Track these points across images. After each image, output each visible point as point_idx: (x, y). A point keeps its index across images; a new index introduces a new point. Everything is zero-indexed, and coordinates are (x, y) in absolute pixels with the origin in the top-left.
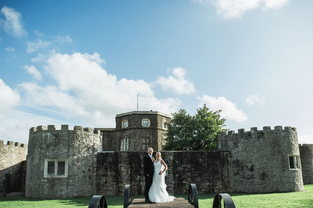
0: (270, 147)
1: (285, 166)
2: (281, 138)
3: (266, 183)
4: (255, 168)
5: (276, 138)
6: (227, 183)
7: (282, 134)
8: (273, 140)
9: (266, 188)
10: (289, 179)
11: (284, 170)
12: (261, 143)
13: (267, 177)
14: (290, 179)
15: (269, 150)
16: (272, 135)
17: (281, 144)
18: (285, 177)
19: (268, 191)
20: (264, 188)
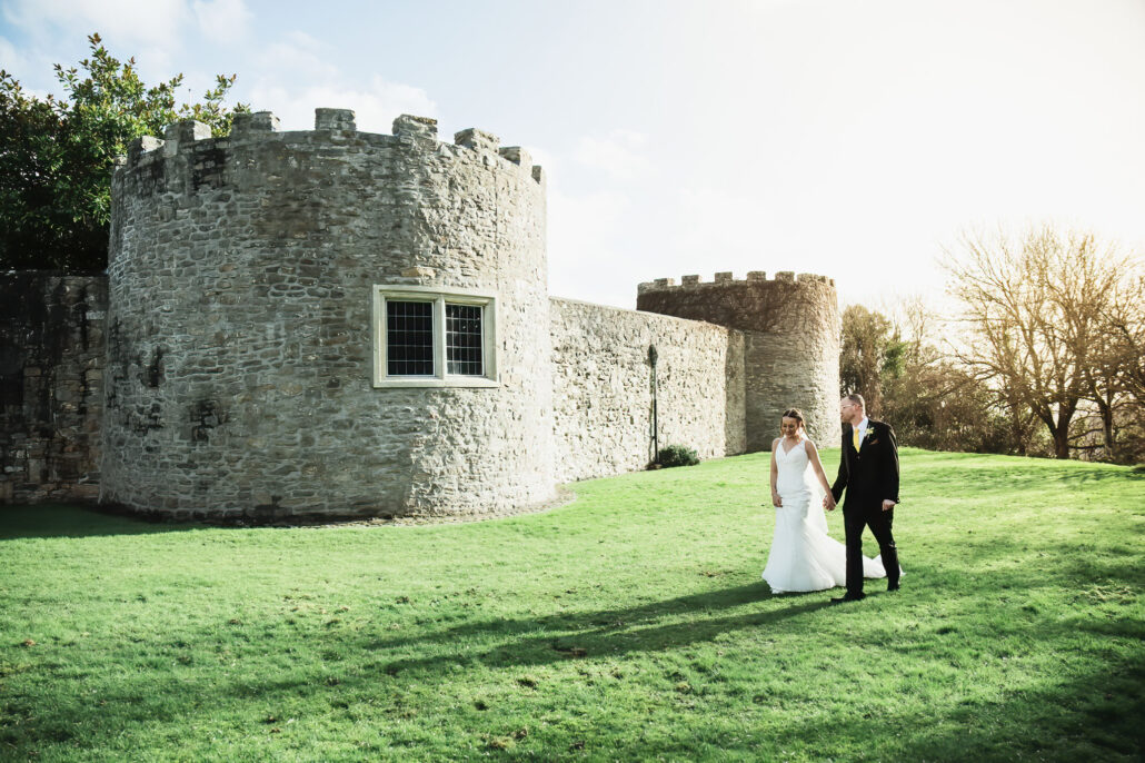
0: (248, 243)
1: (344, 360)
2: (336, 186)
3: (214, 456)
4: (166, 367)
5: (297, 182)
6: (70, 448)
7: (346, 158)
8: (280, 196)
9: (211, 491)
10: (364, 441)
11: (334, 384)
12: (204, 214)
13: (220, 423)
14: (376, 441)
15: (248, 256)
16: (275, 164)
17: (328, 220)
18: (339, 425)
19: (223, 508)
20: (203, 486)
